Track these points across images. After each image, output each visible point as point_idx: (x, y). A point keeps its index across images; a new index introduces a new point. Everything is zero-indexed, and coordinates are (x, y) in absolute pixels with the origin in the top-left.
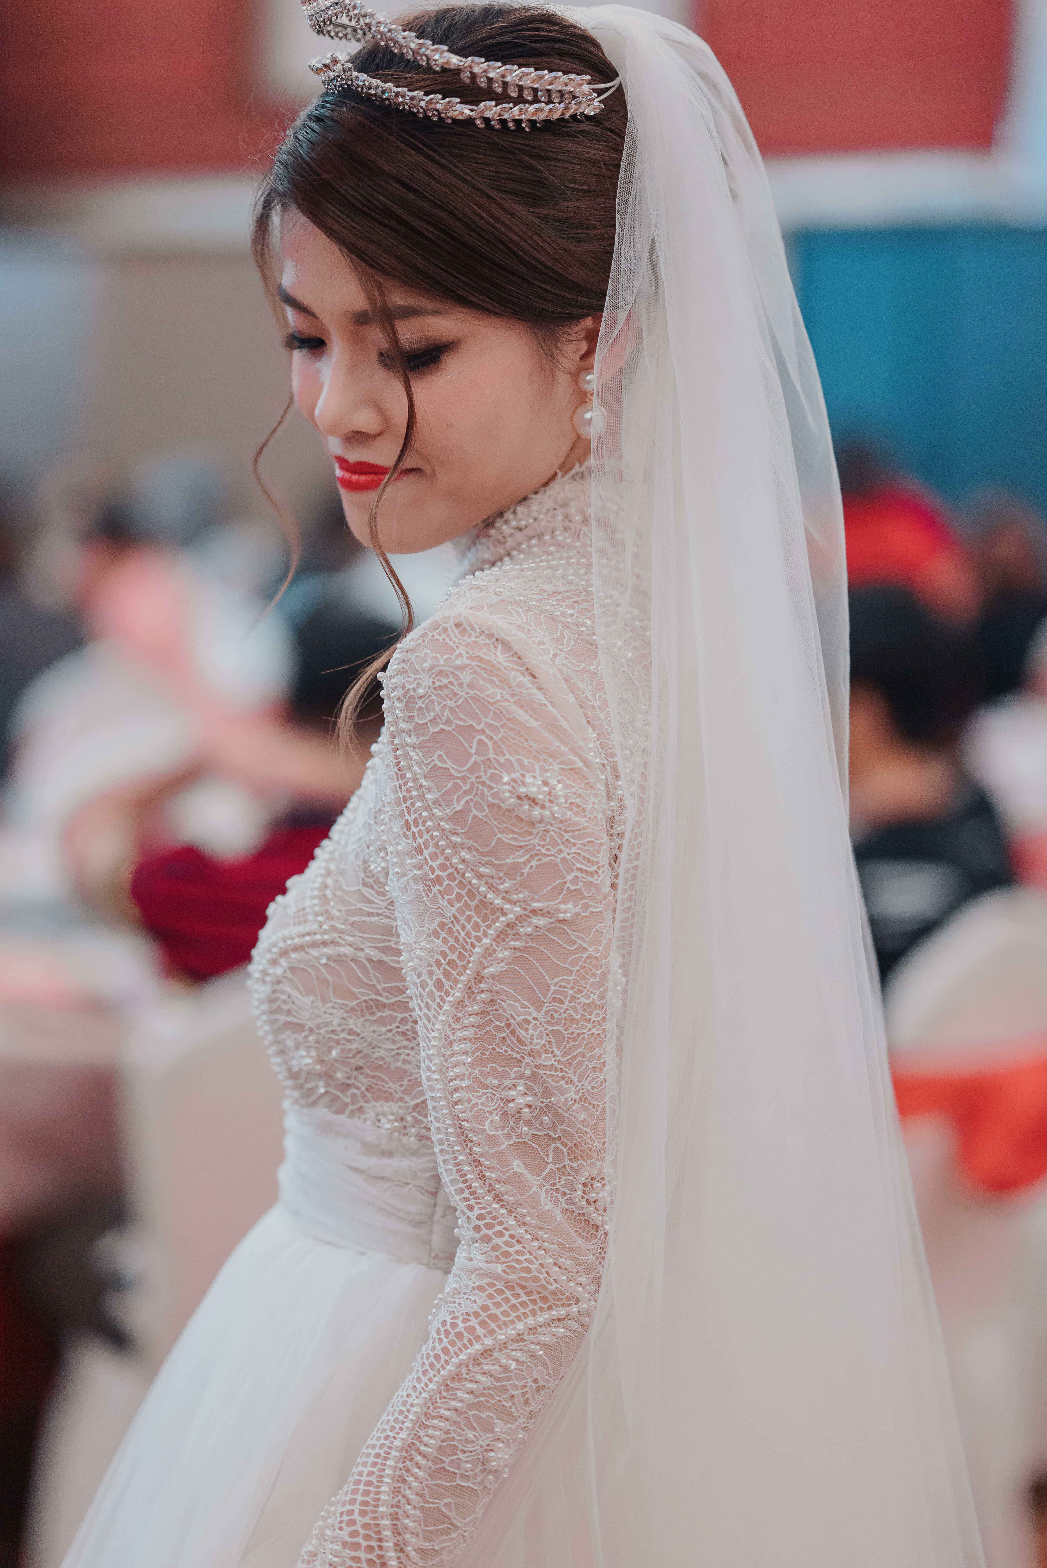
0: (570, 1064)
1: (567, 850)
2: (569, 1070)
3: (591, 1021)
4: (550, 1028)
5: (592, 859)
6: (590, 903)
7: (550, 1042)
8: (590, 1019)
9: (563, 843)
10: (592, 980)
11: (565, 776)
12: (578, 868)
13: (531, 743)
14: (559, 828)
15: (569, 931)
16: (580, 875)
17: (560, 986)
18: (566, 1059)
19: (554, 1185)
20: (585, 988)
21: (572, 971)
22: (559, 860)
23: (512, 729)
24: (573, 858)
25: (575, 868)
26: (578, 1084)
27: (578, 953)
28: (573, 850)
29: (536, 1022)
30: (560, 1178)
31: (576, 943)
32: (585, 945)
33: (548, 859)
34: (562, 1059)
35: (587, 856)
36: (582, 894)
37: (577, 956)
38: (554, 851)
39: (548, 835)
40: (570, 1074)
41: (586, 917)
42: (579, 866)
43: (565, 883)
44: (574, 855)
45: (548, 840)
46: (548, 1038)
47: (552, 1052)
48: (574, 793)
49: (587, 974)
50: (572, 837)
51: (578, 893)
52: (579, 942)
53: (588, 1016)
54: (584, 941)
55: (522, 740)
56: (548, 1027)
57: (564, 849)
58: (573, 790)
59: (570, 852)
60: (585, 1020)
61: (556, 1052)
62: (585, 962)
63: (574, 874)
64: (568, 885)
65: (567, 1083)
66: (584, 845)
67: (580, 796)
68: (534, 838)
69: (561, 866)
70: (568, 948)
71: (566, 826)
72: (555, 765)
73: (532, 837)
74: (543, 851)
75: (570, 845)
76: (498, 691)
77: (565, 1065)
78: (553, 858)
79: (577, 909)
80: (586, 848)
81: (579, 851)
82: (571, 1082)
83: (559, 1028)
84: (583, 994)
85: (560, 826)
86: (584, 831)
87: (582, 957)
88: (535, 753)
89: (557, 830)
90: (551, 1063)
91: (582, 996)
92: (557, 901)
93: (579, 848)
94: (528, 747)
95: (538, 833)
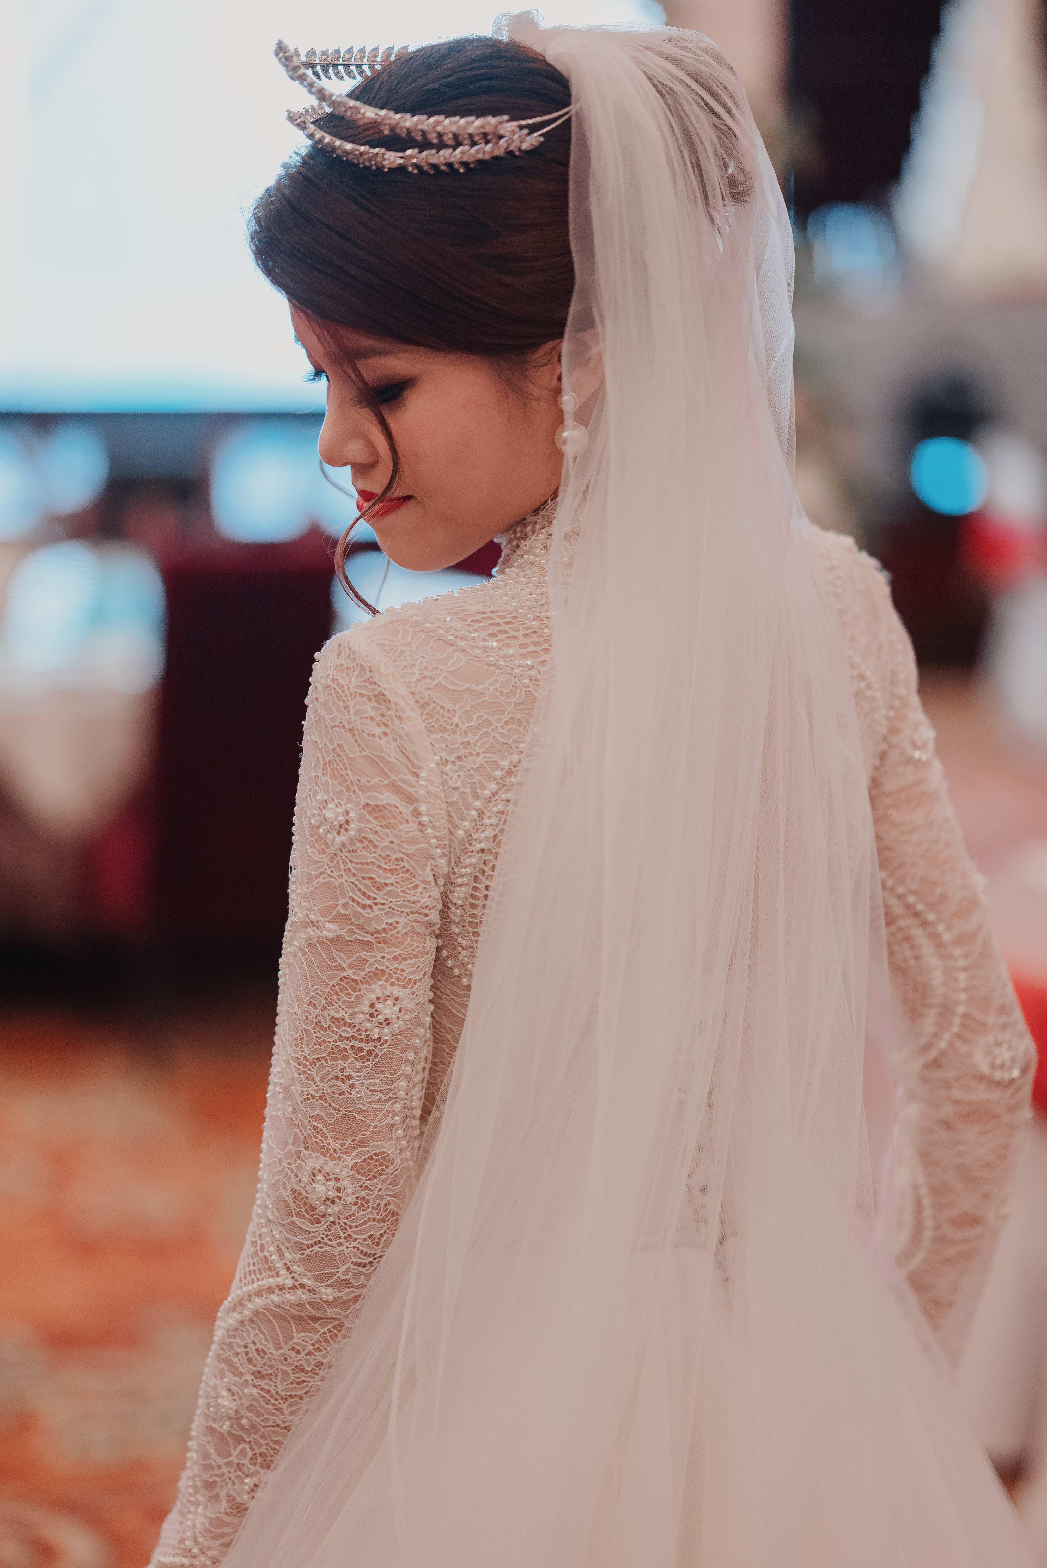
0: (315, 1064)
1: (346, 878)
2: (314, 1069)
3: (338, 1034)
4: (304, 1026)
5: (368, 893)
6: (356, 930)
7: (302, 1039)
8: (337, 1032)
9: (345, 870)
10: (345, 998)
11: (368, 812)
12: (350, 897)
13: (349, 772)
14: (346, 857)
15: (332, 949)
16: (351, 903)
17: (317, 994)
18: (312, 1058)
19: (290, 1164)
20: (337, 1003)
21: (328, 985)
22: (338, 883)
23: (339, 756)
24: (350, 886)
25: (348, 896)
26: (318, 1083)
27: (336, 970)
28: (352, 879)
29: (296, 1016)
30: (295, 1161)
31: (336, 961)
32: (344, 966)
33: (330, 879)
34: (308, 1057)
35: (363, 889)
36: (350, 920)
37: (335, 972)
38: (335, 874)
39: (336, 859)
40: (313, 1072)
41: (351, 941)
42: (351, 894)
43: (337, 905)
44: (351, 884)
45: (335, 863)
46: (301, 1034)
47: (302, 1047)
48: (371, 829)
49: (342, 992)
50: (354, 868)
51: (347, 917)
52: (339, 961)
53: (335, 1029)
54: (345, 962)
55: (343, 768)
56: (303, 1024)
57: (344, 875)
58: (370, 826)
59: (348, 880)
60: (333, 1031)
61: (305, 1049)
62: (341, 980)
63: (346, 900)
64: (339, 907)
65: (307, 1078)
66: (363, 878)
67: (376, 832)
68: (326, 857)
69: (338, 889)
70: (329, 963)
71: (352, 856)
72: (362, 799)
73: (325, 856)
74: (328, 871)
75: (350, 874)
76: (339, 716)
77: (310, 1063)
78: (333, 880)
79: (342, 932)
80: (365, 882)
81: (357, 883)
82: (313, 1080)
83: (310, 1029)
84: (334, 1007)
85: (348, 855)
86: (366, 866)
87: (340, 975)
88: (349, 782)
89: (344, 857)
90: (297, 1056)
91: (332, 1009)
92: (327, 919)
93: (358, 880)
94: (346, 776)
95: (330, 854)
